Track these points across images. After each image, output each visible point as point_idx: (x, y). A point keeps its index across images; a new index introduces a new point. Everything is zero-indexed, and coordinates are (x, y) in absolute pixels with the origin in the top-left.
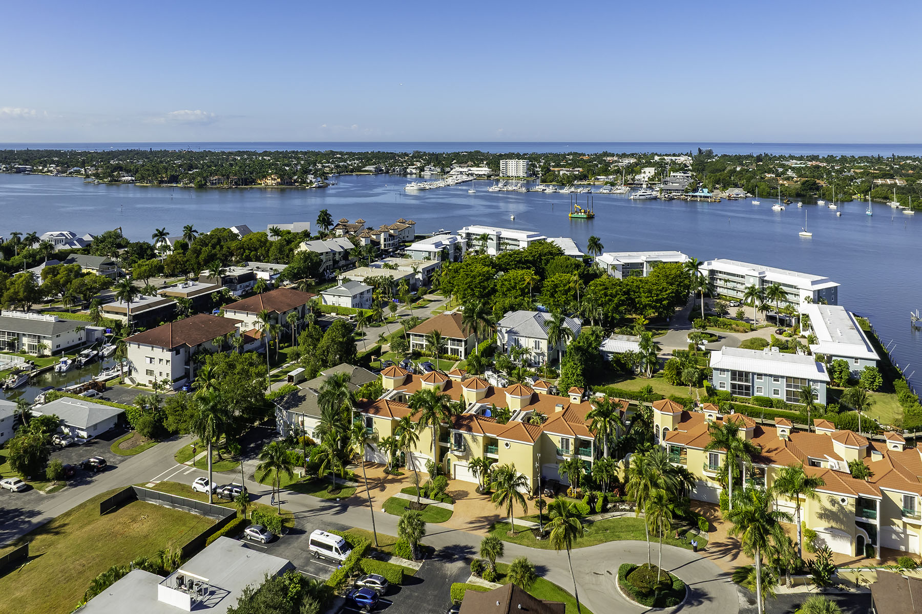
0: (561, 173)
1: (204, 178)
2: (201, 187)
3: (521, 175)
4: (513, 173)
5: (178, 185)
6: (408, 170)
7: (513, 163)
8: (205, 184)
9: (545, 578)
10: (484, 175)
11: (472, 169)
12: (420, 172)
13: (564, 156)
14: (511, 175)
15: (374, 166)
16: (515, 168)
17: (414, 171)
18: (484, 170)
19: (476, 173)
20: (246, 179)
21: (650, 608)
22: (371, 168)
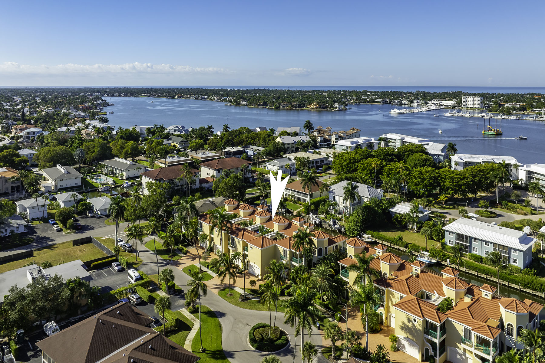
0: (506, 105)
1: (278, 103)
2: (277, 108)
3: (477, 106)
4: (471, 105)
5: (267, 107)
6: (403, 102)
7: (471, 98)
8: (279, 107)
9: (219, 319)
10: (451, 106)
11: (442, 102)
12: (410, 104)
13: (522, 95)
14: (469, 106)
15: (382, 99)
16: (472, 102)
17: (407, 103)
18: (451, 103)
19: (445, 104)
20: (300, 105)
21: (255, 349)
22: (379, 100)
